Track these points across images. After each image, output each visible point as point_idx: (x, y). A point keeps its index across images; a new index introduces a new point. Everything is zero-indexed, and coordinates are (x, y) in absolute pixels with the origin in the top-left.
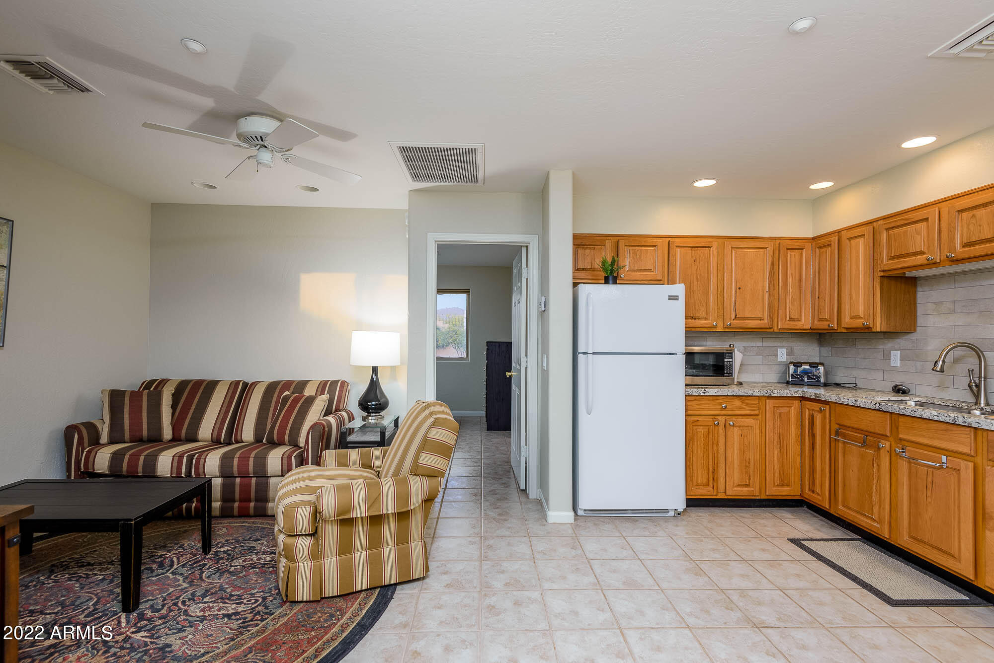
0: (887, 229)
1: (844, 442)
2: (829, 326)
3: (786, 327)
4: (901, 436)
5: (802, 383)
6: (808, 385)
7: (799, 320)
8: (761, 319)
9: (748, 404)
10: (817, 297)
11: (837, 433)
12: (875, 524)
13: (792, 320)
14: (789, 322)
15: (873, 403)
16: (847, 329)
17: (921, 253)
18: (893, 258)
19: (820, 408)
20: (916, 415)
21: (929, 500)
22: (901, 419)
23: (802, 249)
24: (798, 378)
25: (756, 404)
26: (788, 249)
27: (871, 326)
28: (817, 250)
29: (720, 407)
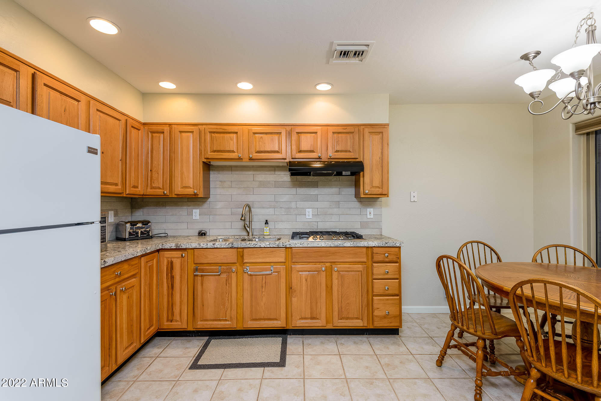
0: (210, 132)
1: (202, 276)
2: (164, 193)
3: (132, 192)
4: (245, 261)
5: (137, 238)
6: (141, 239)
7: (137, 187)
8: (116, 185)
9: (132, 265)
10: (149, 171)
11: (196, 270)
12: (227, 323)
13: (134, 187)
14: (132, 189)
15: (227, 244)
16: (177, 195)
17: (232, 152)
18: (214, 151)
19: (182, 255)
20: (257, 246)
21: (264, 293)
22: (245, 250)
23: (139, 130)
24: (134, 235)
25: (136, 264)
26: (132, 127)
27: (198, 194)
28: (150, 133)
29: (114, 275)
